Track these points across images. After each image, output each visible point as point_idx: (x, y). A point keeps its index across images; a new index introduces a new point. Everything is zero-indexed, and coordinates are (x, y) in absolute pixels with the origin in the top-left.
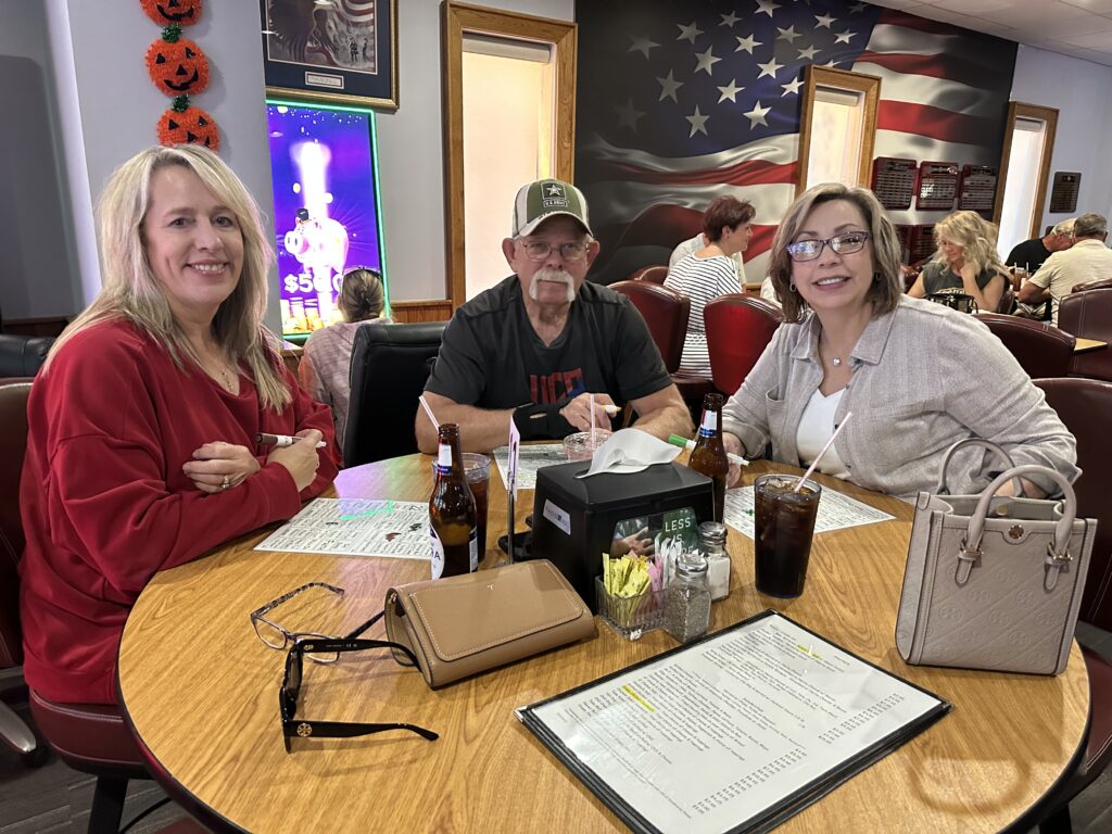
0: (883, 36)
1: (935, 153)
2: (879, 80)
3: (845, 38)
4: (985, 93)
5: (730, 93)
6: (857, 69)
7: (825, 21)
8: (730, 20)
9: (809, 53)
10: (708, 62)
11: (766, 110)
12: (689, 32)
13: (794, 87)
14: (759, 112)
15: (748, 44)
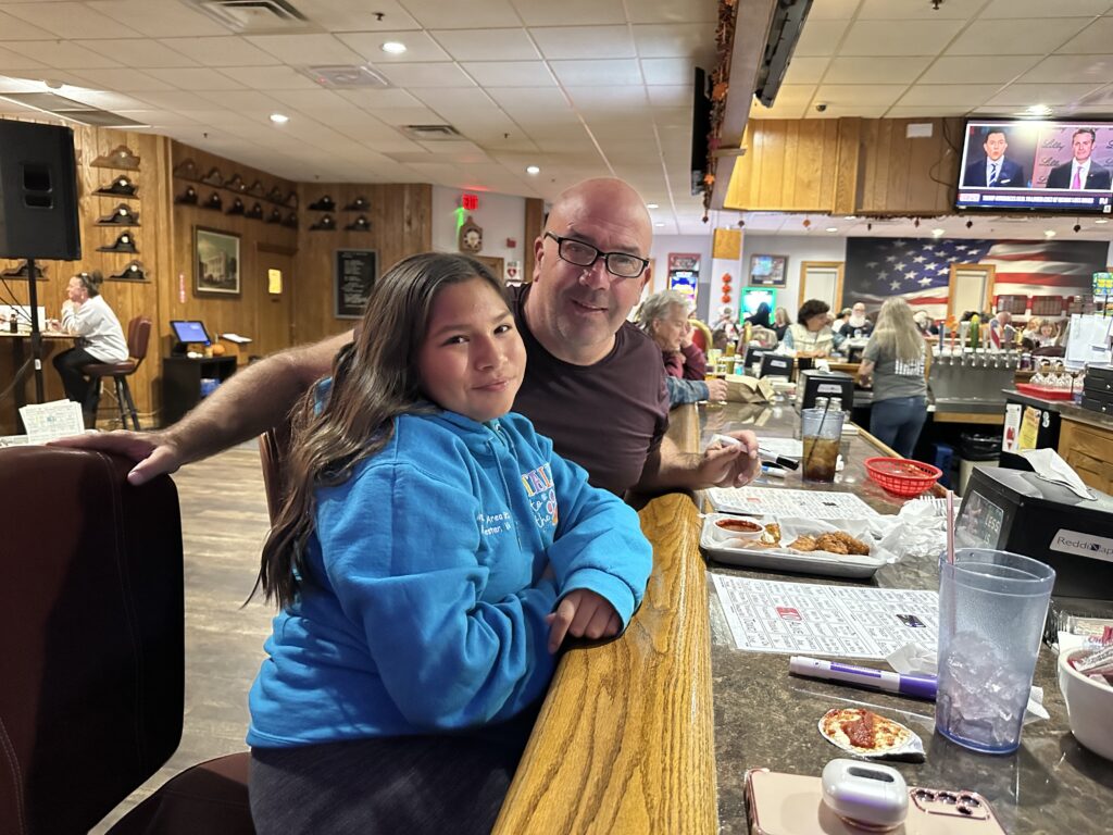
0: (997, 249)
1: (1045, 291)
2: (994, 266)
3: (974, 252)
4: (1083, 266)
5: (911, 275)
6: (982, 263)
7: (962, 248)
8: (910, 253)
9: (953, 259)
10: (900, 267)
11: (930, 280)
12: (891, 259)
13: (945, 271)
14: (926, 281)
15: (920, 259)
